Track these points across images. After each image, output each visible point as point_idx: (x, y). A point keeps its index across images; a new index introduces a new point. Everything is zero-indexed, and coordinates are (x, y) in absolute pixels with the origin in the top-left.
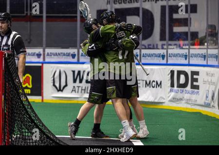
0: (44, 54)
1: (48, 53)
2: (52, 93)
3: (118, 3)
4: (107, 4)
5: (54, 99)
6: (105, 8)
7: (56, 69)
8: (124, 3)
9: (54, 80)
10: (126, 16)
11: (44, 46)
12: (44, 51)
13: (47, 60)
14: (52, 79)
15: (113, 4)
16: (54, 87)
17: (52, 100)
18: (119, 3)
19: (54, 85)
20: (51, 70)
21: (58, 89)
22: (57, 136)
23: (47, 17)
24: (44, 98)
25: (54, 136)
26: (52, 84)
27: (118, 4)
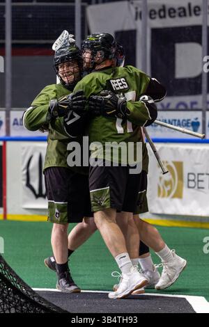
0: (8, 122)
1: (16, 120)
2: (25, 201)
3: (157, 16)
4: (136, 19)
5: (29, 213)
6: (133, 27)
7: (33, 152)
8: (171, 17)
9: (28, 174)
10: (175, 42)
11: (8, 105)
12: (8, 115)
13: (13, 134)
14: (25, 172)
15: (149, 20)
16: (28, 189)
17: (25, 215)
18: (161, 17)
19: (28, 185)
20: (23, 154)
21: (37, 192)
22: (34, 289)
23: (13, 45)
24: (9, 212)
25: (28, 288)
26: (24, 183)
27: (158, 19)
